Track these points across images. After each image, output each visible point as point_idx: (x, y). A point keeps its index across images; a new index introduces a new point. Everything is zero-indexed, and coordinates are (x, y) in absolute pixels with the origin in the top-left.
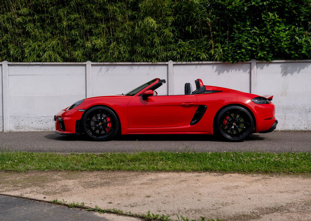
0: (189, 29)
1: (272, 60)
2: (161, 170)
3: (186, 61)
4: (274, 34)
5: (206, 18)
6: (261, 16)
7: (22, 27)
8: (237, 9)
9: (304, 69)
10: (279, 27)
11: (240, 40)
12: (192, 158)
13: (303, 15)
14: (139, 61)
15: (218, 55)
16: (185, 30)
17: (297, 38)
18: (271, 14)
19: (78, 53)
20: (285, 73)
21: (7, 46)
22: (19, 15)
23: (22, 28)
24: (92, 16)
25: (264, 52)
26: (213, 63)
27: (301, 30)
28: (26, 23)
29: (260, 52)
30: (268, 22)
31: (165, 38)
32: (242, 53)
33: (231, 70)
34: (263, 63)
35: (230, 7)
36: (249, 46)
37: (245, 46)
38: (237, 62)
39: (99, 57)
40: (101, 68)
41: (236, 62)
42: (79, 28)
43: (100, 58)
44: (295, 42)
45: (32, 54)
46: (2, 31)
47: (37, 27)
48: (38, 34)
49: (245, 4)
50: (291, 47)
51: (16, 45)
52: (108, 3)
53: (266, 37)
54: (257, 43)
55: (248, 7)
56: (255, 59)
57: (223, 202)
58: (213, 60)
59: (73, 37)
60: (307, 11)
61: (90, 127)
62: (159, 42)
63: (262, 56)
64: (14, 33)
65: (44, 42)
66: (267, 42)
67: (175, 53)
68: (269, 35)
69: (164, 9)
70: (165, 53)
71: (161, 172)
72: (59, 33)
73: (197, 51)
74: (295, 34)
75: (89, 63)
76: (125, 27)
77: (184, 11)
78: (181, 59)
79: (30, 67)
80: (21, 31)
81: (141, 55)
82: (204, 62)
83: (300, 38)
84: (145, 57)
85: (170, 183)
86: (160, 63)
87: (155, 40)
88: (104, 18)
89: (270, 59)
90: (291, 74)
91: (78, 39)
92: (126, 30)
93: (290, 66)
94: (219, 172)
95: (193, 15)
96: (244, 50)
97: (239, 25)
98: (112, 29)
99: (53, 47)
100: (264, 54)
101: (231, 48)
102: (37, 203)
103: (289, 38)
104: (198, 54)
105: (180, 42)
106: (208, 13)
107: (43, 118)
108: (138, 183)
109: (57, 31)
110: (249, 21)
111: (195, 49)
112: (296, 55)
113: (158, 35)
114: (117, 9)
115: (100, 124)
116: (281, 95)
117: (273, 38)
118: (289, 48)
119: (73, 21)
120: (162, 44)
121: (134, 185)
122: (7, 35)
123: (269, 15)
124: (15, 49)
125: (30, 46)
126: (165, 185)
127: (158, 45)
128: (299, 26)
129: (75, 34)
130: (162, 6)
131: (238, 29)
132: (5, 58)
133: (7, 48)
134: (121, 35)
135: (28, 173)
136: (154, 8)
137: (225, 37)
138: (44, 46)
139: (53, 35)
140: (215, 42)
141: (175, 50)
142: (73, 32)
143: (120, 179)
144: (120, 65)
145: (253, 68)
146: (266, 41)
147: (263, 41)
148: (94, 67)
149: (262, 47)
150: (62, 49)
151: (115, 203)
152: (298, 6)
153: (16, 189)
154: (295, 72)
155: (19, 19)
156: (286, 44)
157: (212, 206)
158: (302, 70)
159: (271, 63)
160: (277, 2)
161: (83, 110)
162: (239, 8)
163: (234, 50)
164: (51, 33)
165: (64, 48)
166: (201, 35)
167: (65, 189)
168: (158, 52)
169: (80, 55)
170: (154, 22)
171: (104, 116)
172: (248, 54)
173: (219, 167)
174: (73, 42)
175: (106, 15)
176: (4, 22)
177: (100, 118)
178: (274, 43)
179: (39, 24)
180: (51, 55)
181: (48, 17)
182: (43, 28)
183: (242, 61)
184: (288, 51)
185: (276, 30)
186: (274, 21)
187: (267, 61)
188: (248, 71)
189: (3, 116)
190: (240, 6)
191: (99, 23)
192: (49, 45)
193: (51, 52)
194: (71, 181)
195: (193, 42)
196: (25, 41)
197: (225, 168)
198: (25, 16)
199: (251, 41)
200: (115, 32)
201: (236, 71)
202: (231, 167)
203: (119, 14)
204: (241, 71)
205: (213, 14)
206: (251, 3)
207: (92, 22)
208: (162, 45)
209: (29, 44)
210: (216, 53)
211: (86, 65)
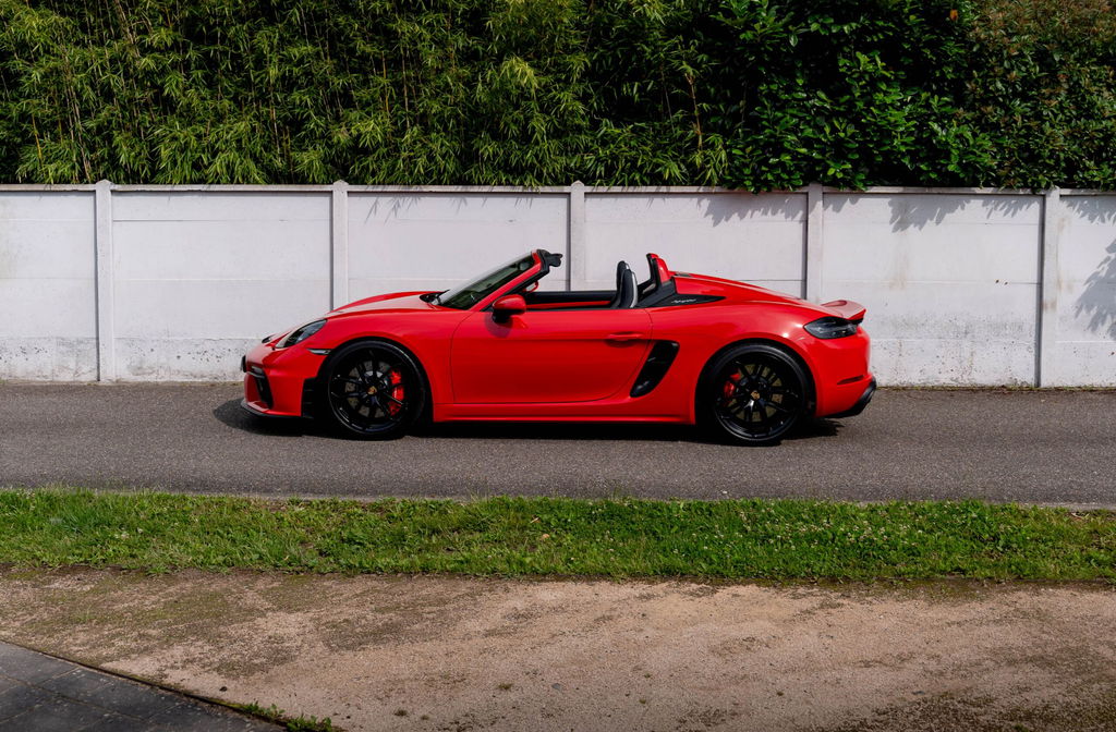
0: (632, 91)
1: (865, 185)
2: (544, 575)
3: (623, 184)
4: (874, 116)
5: (682, 64)
6: (837, 61)
7: (152, 83)
8: (768, 42)
9: (953, 212)
10: (886, 93)
11: (777, 128)
12: (633, 523)
13: (951, 62)
14: (485, 184)
15: (715, 167)
16: (619, 91)
17: (935, 126)
18: (863, 58)
19: (310, 158)
20: (901, 224)
21: (110, 138)
22: (146, 50)
23: (154, 86)
24: (352, 52)
25: (844, 164)
26: (701, 191)
27: (947, 104)
28: (163, 72)
29: (832, 164)
30: (855, 79)
31: (562, 116)
32: (782, 164)
33: (750, 212)
34: (842, 193)
35: (748, 35)
36: (804, 147)
37: (791, 145)
38: (769, 191)
39: (371, 168)
40: (376, 203)
41: (765, 189)
42: (312, 84)
43: (374, 174)
44: (929, 140)
45: (179, 162)
46: (97, 95)
47: (194, 81)
48: (196, 102)
49: (790, 27)
50: (917, 151)
51: (134, 135)
52: (399, 14)
53: (850, 121)
54: (825, 137)
55: (799, 36)
56: (819, 182)
57: (708, 708)
58: (698, 184)
59: (297, 111)
60: (962, 51)
61: (342, 399)
62: (543, 129)
63: (840, 176)
64: (130, 101)
65: (213, 125)
66: (853, 136)
67: (590, 159)
68: (859, 115)
69: (561, 31)
70: (563, 160)
71: (542, 581)
72: (257, 100)
73: (654, 156)
74: (930, 115)
75: (340, 188)
76: (447, 84)
77: (618, 37)
78: (609, 177)
79: (174, 199)
80: (149, 94)
81: (492, 165)
82: (673, 189)
83: (943, 127)
84: (506, 172)
85: (565, 629)
86: (547, 189)
87: (534, 123)
88: (385, 57)
89: (860, 185)
90: (917, 228)
91: (309, 115)
92: (450, 92)
93: (917, 203)
94: (704, 582)
95: (644, 52)
96: (788, 158)
97: (774, 87)
98: (410, 90)
99: (239, 141)
100: (843, 171)
101: (752, 152)
102: (203, 710)
103: (914, 126)
104: (658, 165)
105: (607, 127)
106: (688, 47)
107: (208, 346)
108: (478, 628)
109: (249, 95)
110: (803, 73)
111: (647, 149)
112: (933, 176)
113: (541, 107)
114: (424, 32)
115: (372, 390)
116: (891, 286)
117: (869, 124)
118: (914, 156)
119: (297, 66)
120: (555, 134)
121: (467, 637)
122: (111, 107)
123: (858, 61)
124: (133, 147)
125: (175, 139)
126: (554, 636)
127: (542, 138)
128: (941, 93)
129: (301, 102)
130: (554, 23)
131: (772, 96)
132: (104, 173)
133: (110, 143)
134: (436, 107)
135: (176, 580)
136: (533, 31)
137: (735, 117)
138: (212, 138)
139: (240, 106)
140: (707, 130)
141: (592, 152)
142: (296, 96)
143: (427, 610)
144: (431, 192)
145: (814, 206)
146: (849, 134)
147: (842, 135)
148: (355, 199)
149: (839, 150)
150: (263, 146)
151: (413, 712)
152: (938, 39)
153: (146, 649)
154: (928, 221)
155: (146, 62)
156: (904, 144)
157: (677, 724)
158: (948, 216)
159: (863, 194)
160: (881, 23)
161: (323, 352)
162: (774, 38)
163: (758, 156)
164: (234, 99)
165: (269, 142)
166: (665, 108)
167: (278, 651)
168: (543, 157)
169: (317, 164)
170: (530, 72)
171: (384, 366)
172: (798, 168)
173: (704, 565)
174: (295, 124)
175: (391, 49)
176: (104, 69)
177: (370, 373)
178: (871, 141)
179: (200, 73)
180: (234, 164)
181: (225, 53)
182: (211, 83)
183: (783, 188)
184: (911, 162)
185: (878, 103)
186: (871, 77)
187: (854, 188)
188: (800, 214)
189: (97, 338)
190: (776, 33)
191: (373, 74)
192: (227, 133)
193: (233, 156)
194: (292, 618)
195: (642, 129)
196: (160, 122)
197: (720, 569)
198: (161, 52)
199: (809, 132)
200: (418, 96)
201: (766, 214)
202: (737, 562)
203: (431, 46)
204: (781, 216)
205: (700, 50)
206: (808, 26)
207: (350, 69)
208: (553, 137)
209: (171, 132)
210: (708, 162)
211: (331, 192)
